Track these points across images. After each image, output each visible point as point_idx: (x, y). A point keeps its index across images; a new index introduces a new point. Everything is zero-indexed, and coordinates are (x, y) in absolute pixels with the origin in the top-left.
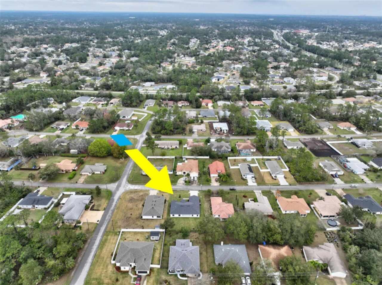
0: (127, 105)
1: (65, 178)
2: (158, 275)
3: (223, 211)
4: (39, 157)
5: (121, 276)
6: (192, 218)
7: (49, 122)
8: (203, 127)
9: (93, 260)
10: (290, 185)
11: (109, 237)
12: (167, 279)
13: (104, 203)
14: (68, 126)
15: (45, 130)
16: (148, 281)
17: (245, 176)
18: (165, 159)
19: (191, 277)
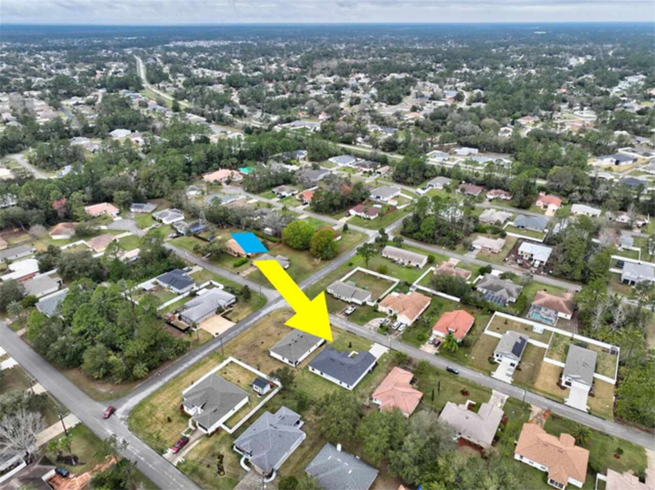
0: (398, 179)
1: (230, 264)
2: (220, 443)
3: (393, 397)
4: (227, 227)
5: (178, 418)
6: (338, 386)
7: (274, 183)
8: (496, 244)
9: (170, 380)
10: (590, 413)
11: (211, 361)
12: (225, 455)
13: (244, 312)
14: (293, 195)
15: (262, 194)
16: (200, 443)
17: (499, 358)
18: (381, 279)
19: (255, 471)
